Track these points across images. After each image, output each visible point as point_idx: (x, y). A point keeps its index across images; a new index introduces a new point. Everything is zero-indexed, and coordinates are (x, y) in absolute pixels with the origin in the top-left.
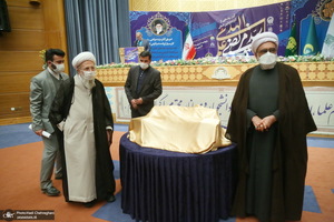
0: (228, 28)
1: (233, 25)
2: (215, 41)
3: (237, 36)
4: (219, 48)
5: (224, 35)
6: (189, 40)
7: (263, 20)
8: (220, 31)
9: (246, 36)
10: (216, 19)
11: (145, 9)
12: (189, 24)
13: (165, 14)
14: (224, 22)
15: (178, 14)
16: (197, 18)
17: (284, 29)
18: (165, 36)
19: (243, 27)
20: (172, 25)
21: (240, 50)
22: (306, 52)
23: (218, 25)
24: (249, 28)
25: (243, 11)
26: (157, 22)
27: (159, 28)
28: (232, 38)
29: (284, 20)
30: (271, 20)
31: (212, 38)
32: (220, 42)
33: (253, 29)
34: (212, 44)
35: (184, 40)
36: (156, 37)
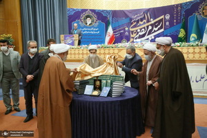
0: (138, 21)
1: (142, 20)
2: (129, 31)
3: (144, 28)
4: (132, 36)
5: (135, 26)
6: (110, 30)
7: (163, 17)
8: (132, 24)
9: (150, 28)
10: (130, 15)
11: (79, 7)
12: (110, 19)
13: (93, 11)
14: (135, 17)
15: (103, 11)
16: (116, 14)
17: (177, 23)
18: (93, 27)
19: (148, 21)
20: (98, 19)
21: (146, 37)
22: (192, 39)
23: (131, 19)
24: (153, 22)
25: (149, 10)
26: (88, 17)
27: (89, 21)
28: (141, 29)
29: (177, 17)
30: (168, 17)
31: (127, 29)
32: (132, 32)
33: (156, 23)
34: (127, 33)
35: (107, 30)
36: (86, 27)
